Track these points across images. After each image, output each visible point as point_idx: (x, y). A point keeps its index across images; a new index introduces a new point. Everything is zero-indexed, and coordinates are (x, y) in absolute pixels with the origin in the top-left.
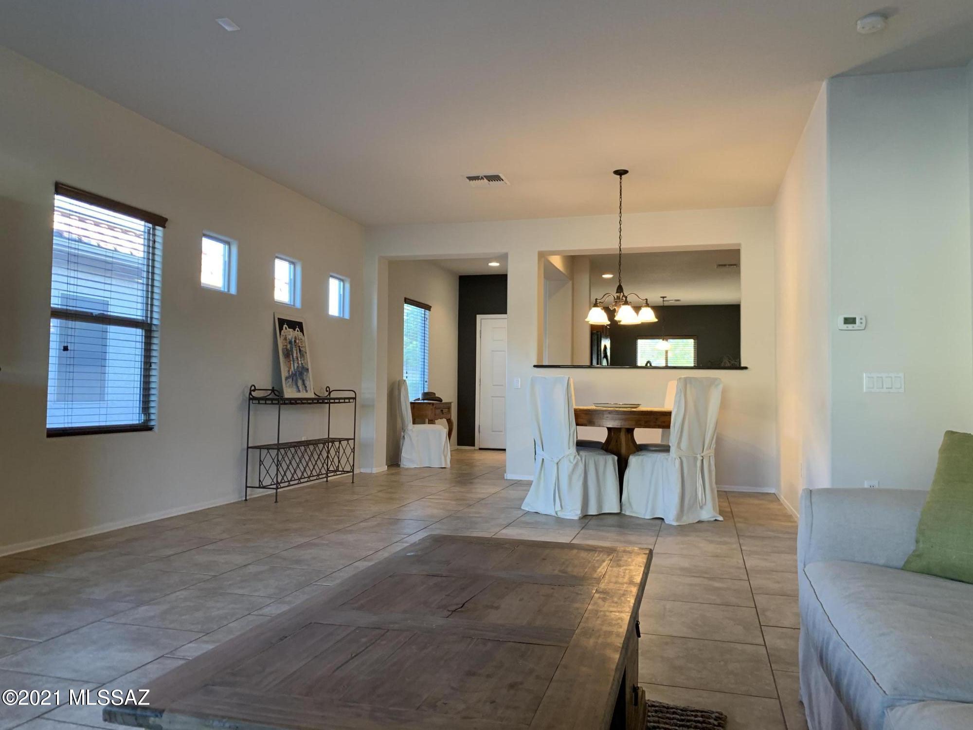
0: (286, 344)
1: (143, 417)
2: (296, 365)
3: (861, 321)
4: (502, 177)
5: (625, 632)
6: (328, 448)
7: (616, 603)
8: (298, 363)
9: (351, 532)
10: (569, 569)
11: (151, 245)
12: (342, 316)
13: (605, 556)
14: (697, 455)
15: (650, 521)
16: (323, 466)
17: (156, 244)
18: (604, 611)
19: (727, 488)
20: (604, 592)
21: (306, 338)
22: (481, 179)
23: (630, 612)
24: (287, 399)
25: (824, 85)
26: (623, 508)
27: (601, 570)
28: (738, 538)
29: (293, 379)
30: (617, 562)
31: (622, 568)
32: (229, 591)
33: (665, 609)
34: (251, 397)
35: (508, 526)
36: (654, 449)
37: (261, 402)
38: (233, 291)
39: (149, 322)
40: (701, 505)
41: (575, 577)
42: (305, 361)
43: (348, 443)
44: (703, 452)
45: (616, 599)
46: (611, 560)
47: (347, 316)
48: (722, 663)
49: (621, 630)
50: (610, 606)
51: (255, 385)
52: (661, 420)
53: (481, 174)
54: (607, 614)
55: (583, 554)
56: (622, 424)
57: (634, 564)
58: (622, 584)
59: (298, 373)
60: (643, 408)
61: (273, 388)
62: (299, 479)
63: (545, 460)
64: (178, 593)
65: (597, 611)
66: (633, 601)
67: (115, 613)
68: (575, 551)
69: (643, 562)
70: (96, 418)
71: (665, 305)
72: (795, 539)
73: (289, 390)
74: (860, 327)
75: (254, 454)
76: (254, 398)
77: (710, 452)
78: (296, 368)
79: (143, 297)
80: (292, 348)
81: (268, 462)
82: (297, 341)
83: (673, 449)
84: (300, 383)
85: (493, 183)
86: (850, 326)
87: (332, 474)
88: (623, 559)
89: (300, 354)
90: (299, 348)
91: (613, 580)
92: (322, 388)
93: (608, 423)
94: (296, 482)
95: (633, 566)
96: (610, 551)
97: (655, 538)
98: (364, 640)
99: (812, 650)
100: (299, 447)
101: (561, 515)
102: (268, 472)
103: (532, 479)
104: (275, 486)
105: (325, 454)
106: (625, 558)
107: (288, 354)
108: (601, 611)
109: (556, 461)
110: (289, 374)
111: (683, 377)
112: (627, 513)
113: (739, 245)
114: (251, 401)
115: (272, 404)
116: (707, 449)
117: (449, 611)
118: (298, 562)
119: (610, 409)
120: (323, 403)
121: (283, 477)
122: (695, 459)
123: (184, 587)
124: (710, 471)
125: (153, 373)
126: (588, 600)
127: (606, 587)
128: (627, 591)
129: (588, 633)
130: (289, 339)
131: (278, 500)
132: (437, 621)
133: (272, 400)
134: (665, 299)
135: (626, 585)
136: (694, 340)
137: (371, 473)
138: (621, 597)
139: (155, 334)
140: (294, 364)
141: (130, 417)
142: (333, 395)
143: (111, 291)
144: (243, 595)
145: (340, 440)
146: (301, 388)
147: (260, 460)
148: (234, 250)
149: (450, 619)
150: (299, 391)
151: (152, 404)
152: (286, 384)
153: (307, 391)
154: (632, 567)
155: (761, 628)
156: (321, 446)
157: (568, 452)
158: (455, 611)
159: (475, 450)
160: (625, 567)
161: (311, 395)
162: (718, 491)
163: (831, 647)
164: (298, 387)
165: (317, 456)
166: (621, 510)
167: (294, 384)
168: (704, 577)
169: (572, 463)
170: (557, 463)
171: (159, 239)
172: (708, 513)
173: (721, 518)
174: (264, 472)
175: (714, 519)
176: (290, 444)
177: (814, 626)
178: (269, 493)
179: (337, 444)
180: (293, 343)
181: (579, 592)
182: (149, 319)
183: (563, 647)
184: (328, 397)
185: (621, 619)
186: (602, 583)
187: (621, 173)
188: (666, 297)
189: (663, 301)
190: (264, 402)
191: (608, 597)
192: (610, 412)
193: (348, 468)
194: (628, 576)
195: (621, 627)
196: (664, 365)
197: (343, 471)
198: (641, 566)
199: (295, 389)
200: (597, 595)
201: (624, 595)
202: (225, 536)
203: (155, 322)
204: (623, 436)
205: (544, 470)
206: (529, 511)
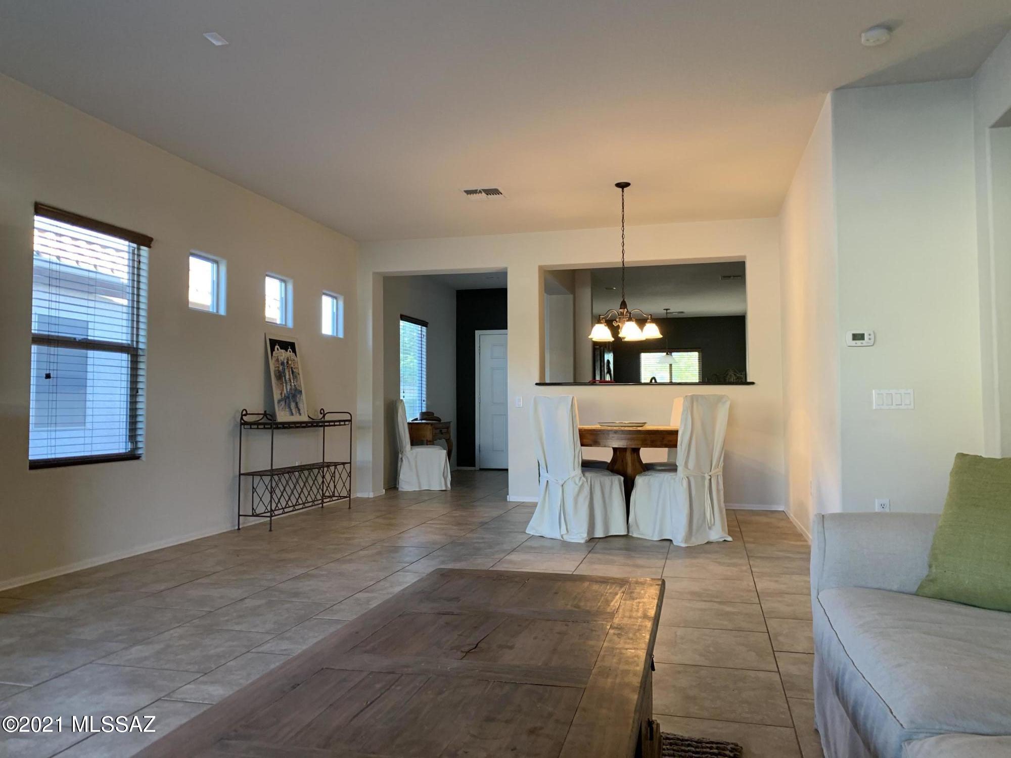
0: (278, 365)
1: (130, 446)
2: (289, 387)
3: (869, 337)
4: (501, 190)
5: (642, 670)
6: (323, 472)
7: (632, 639)
8: (291, 385)
9: (350, 561)
10: (582, 604)
11: (136, 266)
12: (335, 335)
13: (618, 588)
14: (705, 474)
15: (659, 543)
16: (318, 492)
17: (141, 264)
18: (620, 649)
19: (736, 506)
20: (619, 628)
21: (298, 359)
22: (479, 193)
23: (646, 648)
24: (281, 423)
25: (828, 98)
26: (630, 530)
27: (614, 604)
28: (749, 560)
29: (286, 402)
30: (630, 595)
31: (636, 601)
32: (225, 628)
33: (676, 635)
34: (242, 421)
35: (512, 551)
36: (660, 468)
37: (253, 427)
38: (222, 311)
39: (135, 346)
40: (710, 525)
41: (588, 612)
42: (298, 382)
43: (344, 467)
44: (711, 471)
45: (631, 635)
46: (624, 592)
47: (341, 335)
48: (736, 692)
49: (638, 668)
50: (625, 643)
51: (247, 410)
52: (667, 439)
53: (479, 188)
54: (624, 651)
55: (595, 587)
56: (628, 444)
57: (647, 597)
58: (637, 618)
59: (291, 396)
60: (649, 427)
61: (265, 412)
62: (294, 506)
63: (549, 482)
64: (172, 632)
65: (613, 648)
66: (648, 637)
67: (108, 654)
68: (586, 584)
69: (656, 593)
70: (81, 448)
71: (668, 317)
72: (808, 560)
73: (282, 413)
74: (869, 343)
75: (247, 482)
76: (246, 423)
77: (718, 471)
78: (288, 390)
79: (129, 320)
80: (284, 369)
81: (261, 489)
82: (290, 363)
83: (680, 469)
84: (293, 405)
85: (492, 197)
86: (859, 342)
87: (328, 500)
88: (636, 591)
89: (293, 376)
90: (292, 370)
91: (627, 614)
92: (316, 411)
93: (614, 443)
94: (291, 509)
95: (646, 598)
96: (622, 582)
97: (664, 561)
98: (378, 686)
99: (827, 678)
100: (293, 472)
101: (567, 538)
102: (261, 500)
103: (537, 501)
104: (269, 514)
105: (320, 480)
106: (638, 589)
107: (280, 376)
108: (617, 648)
109: (561, 482)
110: (282, 396)
111: (690, 394)
112: (635, 535)
113: (745, 257)
114: (243, 426)
115: (265, 428)
116: (715, 468)
117: (462, 652)
118: (296, 594)
119: (615, 428)
120: (317, 426)
121: (277, 504)
122: (703, 478)
123: (179, 625)
124: (718, 490)
125: (140, 399)
126: (603, 637)
127: (620, 623)
128: (641, 626)
129: (606, 672)
130: (281, 360)
131: (272, 529)
132: (452, 664)
133: (264, 424)
134: (668, 311)
135: (640, 619)
136: (699, 352)
137: (368, 498)
138: (636, 632)
139: (141, 359)
140: (286, 387)
141: (116, 446)
142: (328, 418)
143: (95, 315)
144: (240, 631)
145: (336, 465)
146: (294, 412)
147: (253, 488)
148: (223, 269)
149: (464, 661)
150: (292, 414)
151: (139, 432)
152: (278, 407)
153: (300, 414)
154: (645, 600)
155: (774, 654)
156: (316, 471)
157: (573, 474)
158: (469, 652)
159: (475, 470)
160: (638, 600)
161: (304, 418)
162: (726, 510)
163: (847, 677)
164: (291, 410)
165: (313, 482)
166: (628, 531)
167: (287, 407)
168: (715, 602)
169: (576, 484)
170: (562, 486)
171: (144, 260)
172: (717, 533)
173: (730, 539)
174: (257, 499)
175: (723, 539)
176: (283, 470)
177: (829, 655)
178: (262, 521)
179: (332, 468)
180: (286, 364)
181: (593, 629)
182: (135, 343)
183: (581, 688)
184: (323, 419)
185: (637, 656)
186: (616, 618)
187: (623, 186)
188: (669, 309)
189: (667, 313)
190: (256, 427)
191: (623, 633)
192: (616, 432)
193: (344, 493)
194: (641, 609)
195: (638, 665)
196: (668, 381)
197: (339, 496)
198: (655, 599)
199: (288, 413)
200: (612, 631)
201: (639, 630)
202: (219, 568)
203: (141, 346)
204: (629, 457)
205: (549, 493)
206: (533, 536)
